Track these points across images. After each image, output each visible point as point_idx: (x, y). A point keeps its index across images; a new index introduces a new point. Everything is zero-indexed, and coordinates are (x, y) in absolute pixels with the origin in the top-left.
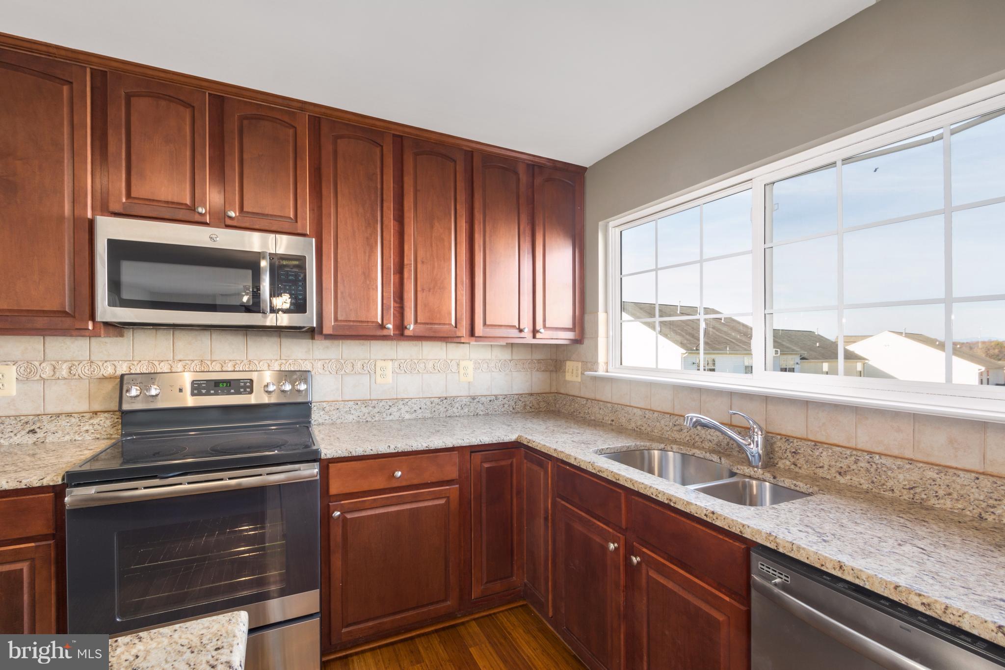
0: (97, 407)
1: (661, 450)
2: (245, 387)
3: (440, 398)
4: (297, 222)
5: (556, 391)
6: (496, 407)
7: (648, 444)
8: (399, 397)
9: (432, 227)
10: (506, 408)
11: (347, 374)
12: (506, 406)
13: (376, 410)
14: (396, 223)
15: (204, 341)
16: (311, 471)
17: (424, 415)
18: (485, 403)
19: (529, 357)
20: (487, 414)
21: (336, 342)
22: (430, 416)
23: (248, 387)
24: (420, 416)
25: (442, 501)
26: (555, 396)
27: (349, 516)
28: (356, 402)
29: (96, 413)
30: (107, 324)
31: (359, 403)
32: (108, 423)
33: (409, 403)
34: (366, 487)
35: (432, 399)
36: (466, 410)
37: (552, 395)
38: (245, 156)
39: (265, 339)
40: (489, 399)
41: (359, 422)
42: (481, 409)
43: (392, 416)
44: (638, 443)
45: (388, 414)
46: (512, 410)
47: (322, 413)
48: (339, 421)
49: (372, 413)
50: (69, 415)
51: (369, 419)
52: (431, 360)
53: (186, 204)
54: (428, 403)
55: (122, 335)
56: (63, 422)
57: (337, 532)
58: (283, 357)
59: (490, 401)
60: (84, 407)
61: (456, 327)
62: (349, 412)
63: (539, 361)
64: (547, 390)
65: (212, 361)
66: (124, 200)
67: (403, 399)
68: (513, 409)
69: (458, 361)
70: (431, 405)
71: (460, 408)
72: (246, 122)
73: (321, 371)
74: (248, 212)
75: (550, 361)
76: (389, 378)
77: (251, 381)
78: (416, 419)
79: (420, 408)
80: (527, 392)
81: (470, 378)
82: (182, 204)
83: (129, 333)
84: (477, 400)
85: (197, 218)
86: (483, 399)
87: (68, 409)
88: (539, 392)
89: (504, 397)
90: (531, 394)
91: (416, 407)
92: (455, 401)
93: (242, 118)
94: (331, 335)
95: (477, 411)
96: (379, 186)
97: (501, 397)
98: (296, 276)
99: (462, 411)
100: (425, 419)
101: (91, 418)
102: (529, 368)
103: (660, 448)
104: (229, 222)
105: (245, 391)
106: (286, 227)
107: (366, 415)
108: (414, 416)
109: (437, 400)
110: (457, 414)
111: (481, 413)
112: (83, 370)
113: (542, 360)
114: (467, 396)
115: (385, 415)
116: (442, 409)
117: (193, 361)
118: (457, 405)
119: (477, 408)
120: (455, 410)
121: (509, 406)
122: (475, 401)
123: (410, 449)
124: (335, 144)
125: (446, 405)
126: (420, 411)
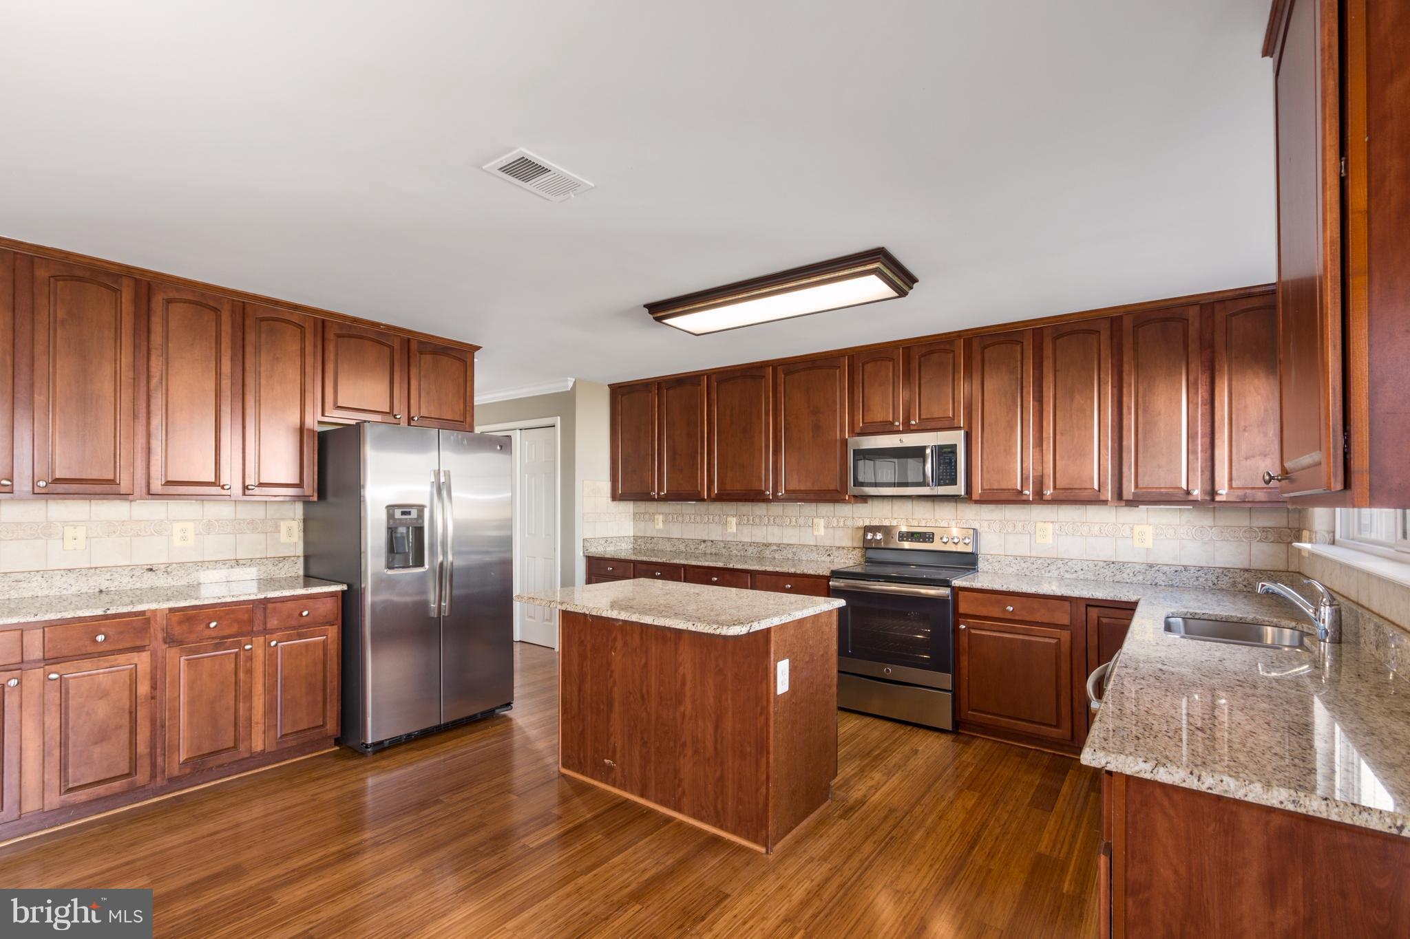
0: (855, 545)
1: (1292, 629)
2: (929, 538)
3: (1105, 562)
4: (954, 419)
5: (1297, 570)
6: (1185, 579)
7: (1275, 620)
8: (1059, 556)
9: (1072, 400)
10: (1202, 582)
11: (1009, 533)
12: (1201, 579)
13: (1035, 566)
14: (1036, 403)
15: (908, 506)
16: (944, 592)
17: (1087, 577)
18: (1168, 573)
19: (1247, 523)
20: (1172, 586)
21: (1000, 506)
22: (1093, 578)
23: (931, 538)
24: (1082, 577)
25: (1054, 641)
26: (1293, 576)
27: (973, 631)
28: (1016, 557)
29: (854, 548)
30: (855, 496)
31: (1018, 559)
32: (860, 555)
33: (1069, 563)
34: (985, 613)
35: (1096, 562)
36: (1141, 578)
37: (1288, 574)
38: (922, 382)
39: (946, 504)
40: (1174, 568)
41: (1018, 575)
42: (1161, 579)
43: (1051, 574)
44: (1258, 617)
45: (1047, 571)
46: (1211, 585)
47: (986, 563)
48: (1000, 572)
49: (1031, 568)
50: (843, 548)
51: (1027, 573)
52: (1097, 523)
53: (890, 421)
54: (1091, 566)
55: (866, 502)
56: (841, 552)
57: (964, 641)
58: (958, 518)
59: (1176, 571)
60: (849, 544)
61: (1099, 491)
62: (1009, 565)
63: (1264, 530)
64: (1282, 567)
65: (913, 519)
66: (861, 425)
67: (1062, 559)
68: (1214, 584)
69: (1131, 525)
70: (1095, 568)
71: (1131, 574)
72: (922, 359)
73: (986, 529)
74: (924, 419)
75: (1288, 530)
76: (1049, 540)
77: (933, 534)
78: (1076, 580)
79: (1082, 570)
80: (1241, 567)
81: (1149, 543)
82: (886, 422)
83: (870, 502)
84: (1157, 568)
85: (895, 429)
86: (1166, 569)
87: (844, 545)
88: (1264, 568)
89: (1197, 569)
90: (1247, 570)
91: (1076, 568)
92: (1125, 566)
93: (920, 357)
94: (978, 500)
95: (1156, 581)
96: (1019, 376)
97: (1194, 568)
98: (950, 459)
99: (1134, 578)
100: (1087, 580)
101: (852, 551)
102: (1245, 538)
103: (1291, 626)
104: (912, 428)
105: (929, 540)
106: (947, 424)
107: (1025, 569)
108: (1074, 576)
109: (1101, 564)
110: (1128, 581)
111: (1161, 583)
112: (849, 523)
113: (1270, 528)
114: (1143, 564)
115: (1043, 572)
116: (1108, 573)
117: (902, 519)
118: (1128, 571)
119: (1156, 578)
120: (1125, 575)
121: (1206, 580)
122: (1153, 569)
123: (1020, 591)
124: (983, 353)
125: (1114, 570)
126: (1082, 572)
